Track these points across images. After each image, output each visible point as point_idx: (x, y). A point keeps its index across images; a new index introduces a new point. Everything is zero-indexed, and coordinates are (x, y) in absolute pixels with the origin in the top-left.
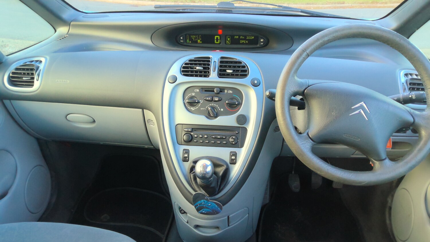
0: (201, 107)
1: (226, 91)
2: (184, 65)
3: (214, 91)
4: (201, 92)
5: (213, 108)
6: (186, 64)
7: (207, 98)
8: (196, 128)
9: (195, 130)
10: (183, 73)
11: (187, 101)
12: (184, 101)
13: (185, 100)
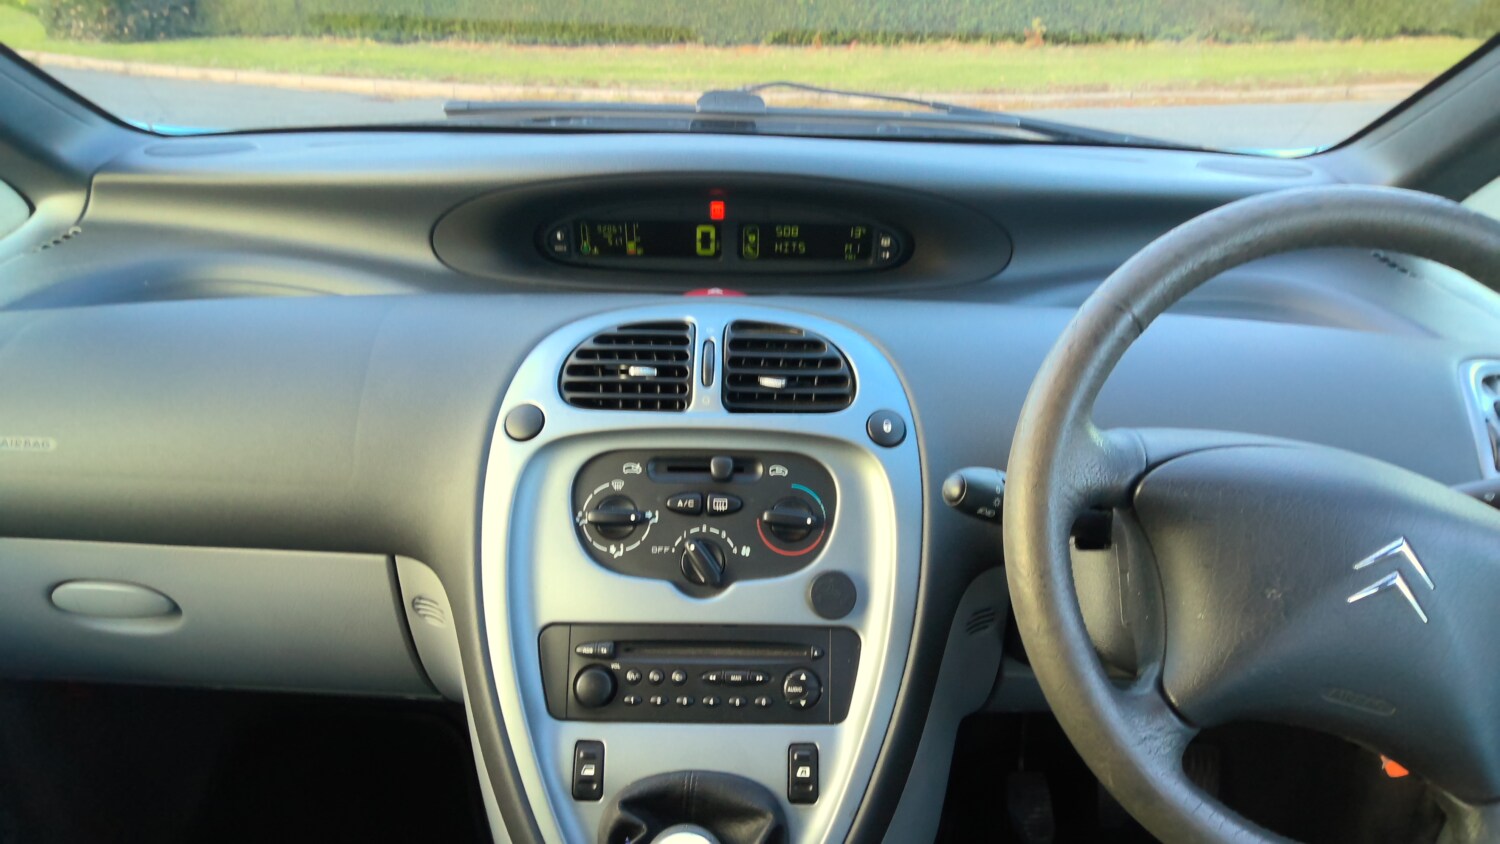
0: (654, 539)
1: (760, 469)
2: (573, 360)
3: (708, 469)
4: (651, 474)
5: (707, 544)
6: (583, 354)
7: (680, 504)
8: (630, 640)
9: (628, 650)
10: (568, 395)
11: (590, 517)
12: (575, 514)
13: (580, 514)
